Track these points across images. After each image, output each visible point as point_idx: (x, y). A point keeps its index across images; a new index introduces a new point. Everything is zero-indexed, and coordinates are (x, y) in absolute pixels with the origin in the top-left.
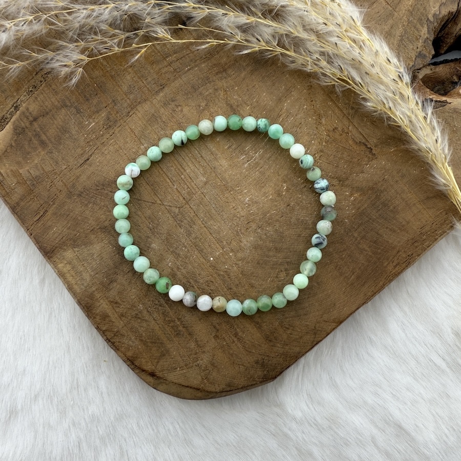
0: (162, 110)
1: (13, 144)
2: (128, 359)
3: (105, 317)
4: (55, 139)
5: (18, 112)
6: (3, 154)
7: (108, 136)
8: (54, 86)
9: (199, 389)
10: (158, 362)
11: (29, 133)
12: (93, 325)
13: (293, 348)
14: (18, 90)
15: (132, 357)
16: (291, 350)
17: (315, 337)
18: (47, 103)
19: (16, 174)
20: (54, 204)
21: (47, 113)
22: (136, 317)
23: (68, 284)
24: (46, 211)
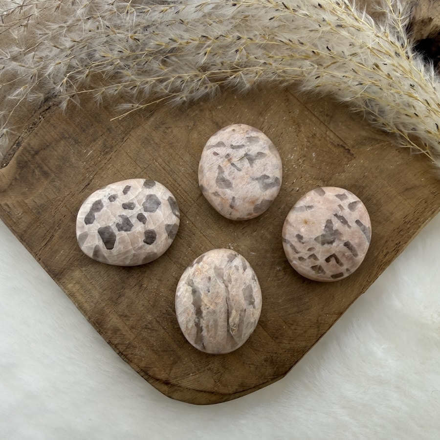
0: (154, 133)
1: (18, 177)
2: (142, 370)
3: (116, 330)
4: (56, 169)
5: (21, 148)
6: (9, 186)
7: (106, 161)
8: (52, 122)
9: (213, 393)
10: (171, 370)
11: (32, 166)
12: (105, 340)
13: (299, 343)
15: (145, 367)
16: (297, 345)
17: (319, 330)
18: (46, 137)
19: (21, 204)
20: (59, 229)
21: (48, 146)
22: (146, 327)
23: (78, 303)
24: (53, 236)
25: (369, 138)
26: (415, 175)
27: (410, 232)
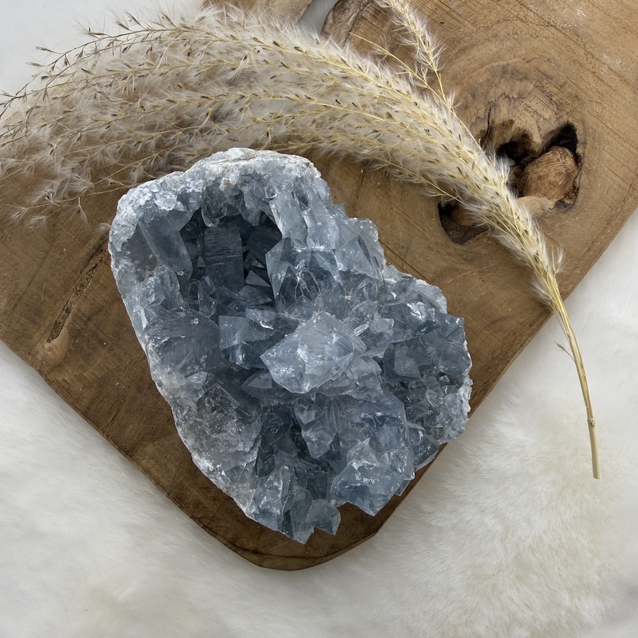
1: (72, 349)
2: (229, 542)
3: (198, 504)
4: (113, 335)
5: (70, 315)
6: (64, 360)
8: (101, 281)
9: (304, 558)
10: (259, 539)
11: (86, 335)
12: (188, 515)
14: (66, 291)
15: (232, 539)
18: (97, 300)
19: (80, 378)
20: (125, 401)
21: (100, 311)
23: (154, 479)
24: (119, 410)
25: (450, 269)
26: (501, 305)
27: (499, 368)
